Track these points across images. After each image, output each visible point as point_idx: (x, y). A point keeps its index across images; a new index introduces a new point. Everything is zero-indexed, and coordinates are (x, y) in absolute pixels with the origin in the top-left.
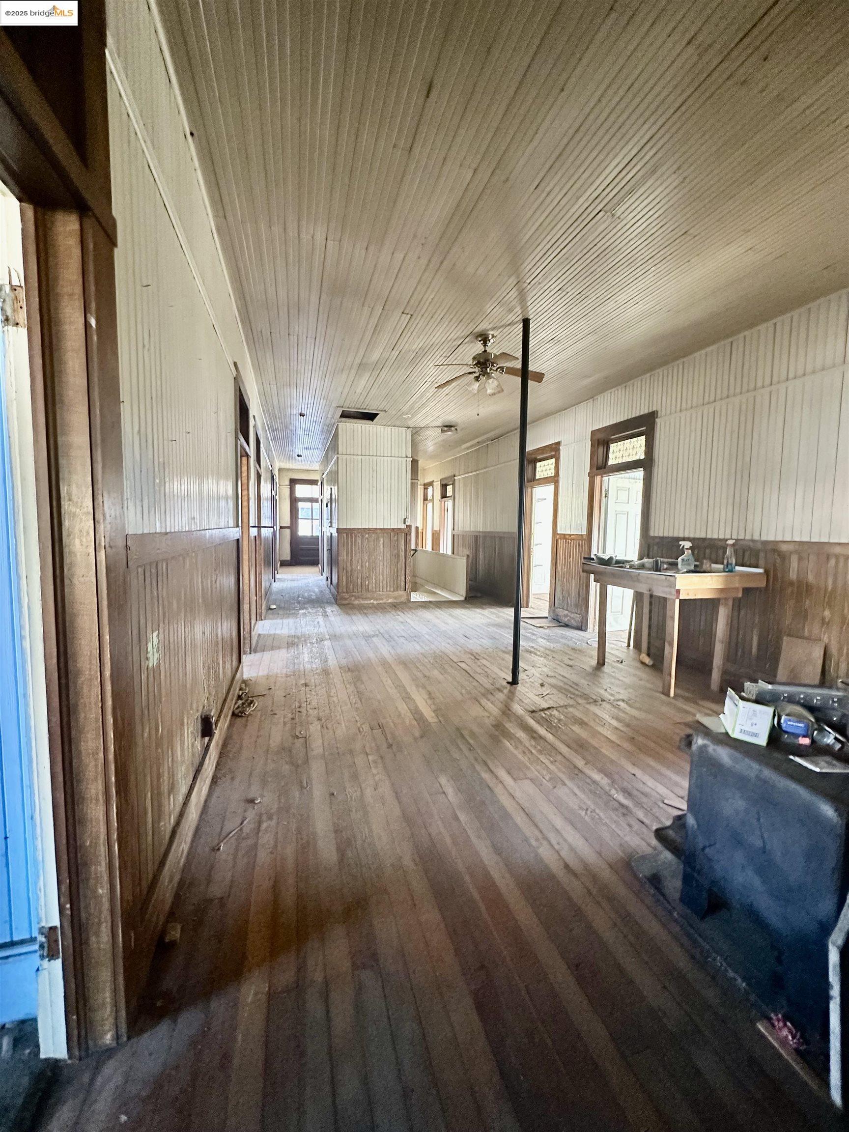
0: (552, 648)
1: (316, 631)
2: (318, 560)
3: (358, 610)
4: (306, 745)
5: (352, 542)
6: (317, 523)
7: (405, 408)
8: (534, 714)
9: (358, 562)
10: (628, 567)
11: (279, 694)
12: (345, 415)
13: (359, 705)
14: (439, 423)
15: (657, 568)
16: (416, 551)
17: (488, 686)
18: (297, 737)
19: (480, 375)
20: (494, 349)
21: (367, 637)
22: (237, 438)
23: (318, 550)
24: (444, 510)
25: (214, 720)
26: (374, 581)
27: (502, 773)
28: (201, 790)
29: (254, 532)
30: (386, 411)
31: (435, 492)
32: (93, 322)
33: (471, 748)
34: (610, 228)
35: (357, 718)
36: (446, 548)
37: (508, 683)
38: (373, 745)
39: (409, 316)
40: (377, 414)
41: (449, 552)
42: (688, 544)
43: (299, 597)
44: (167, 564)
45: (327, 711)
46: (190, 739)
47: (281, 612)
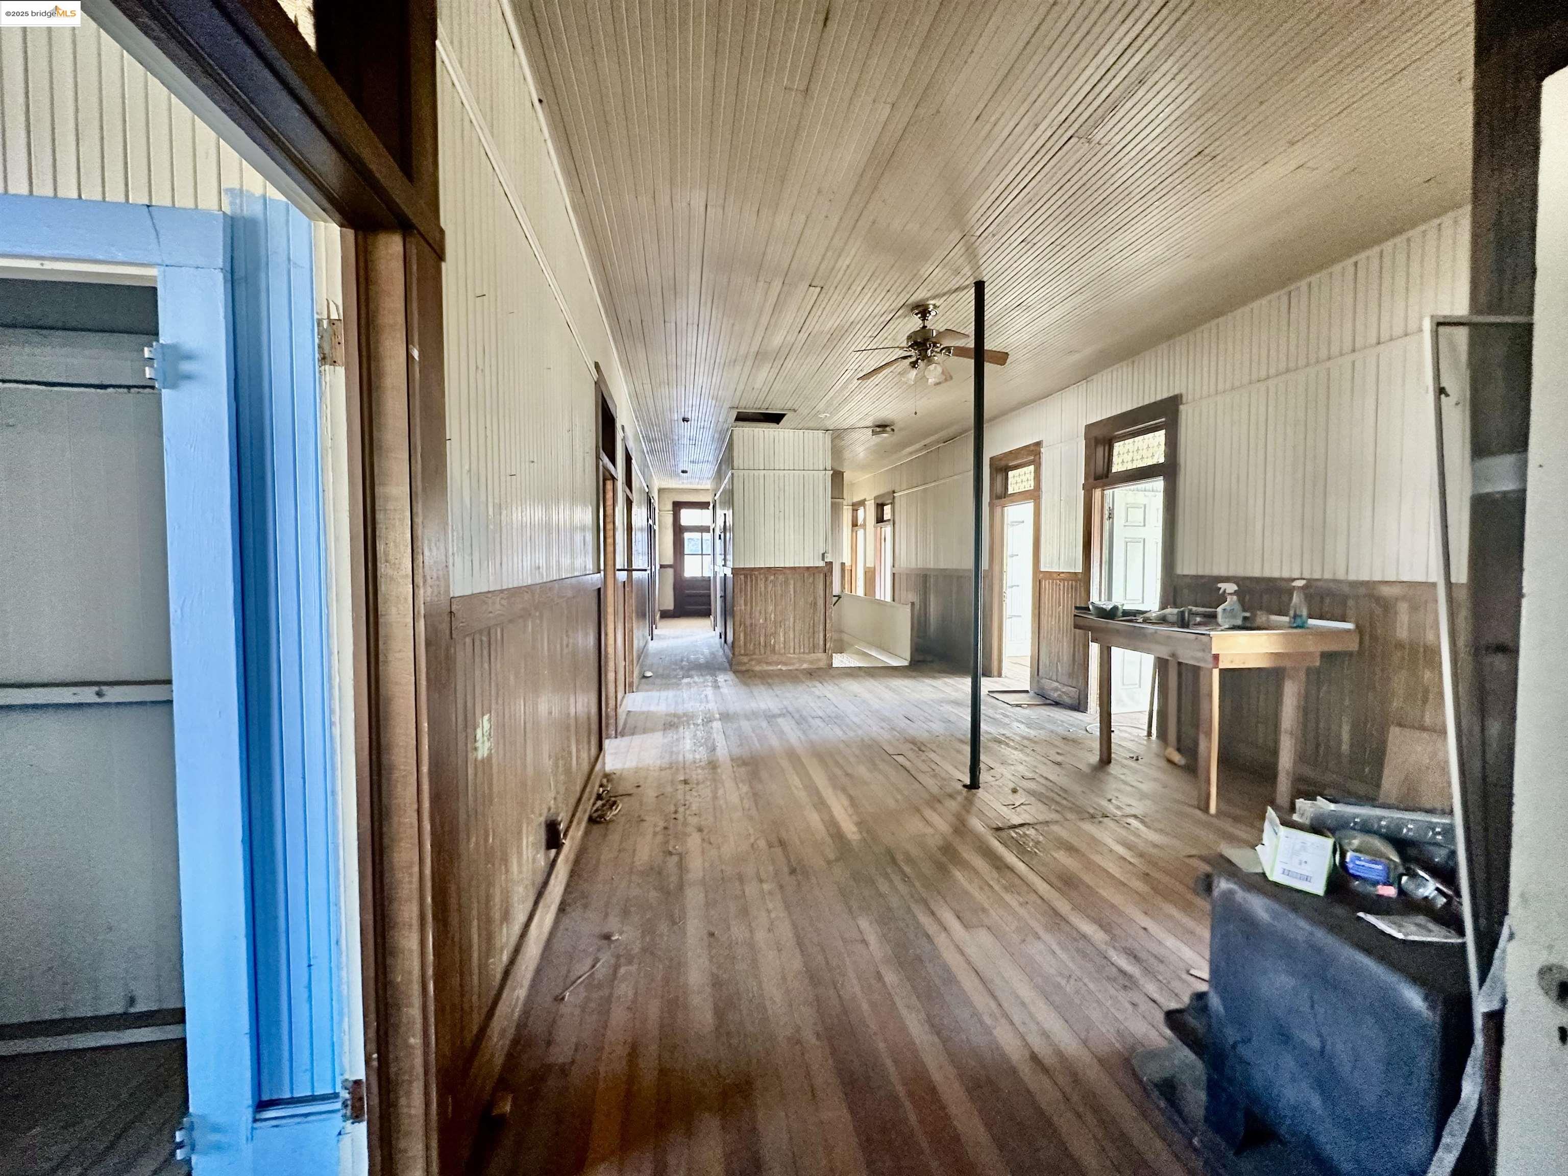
0: (1032, 737)
1: (702, 707)
2: (710, 610)
3: (759, 677)
4: (682, 867)
5: (752, 587)
6: (708, 559)
7: (821, 406)
8: (999, 833)
9: (760, 613)
10: (1141, 620)
11: (650, 794)
12: (742, 418)
13: (754, 812)
14: (869, 422)
15: (1183, 623)
16: (839, 597)
17: (935, 790)
18: (670, 853)
19: (918, 359)
20: (936, 323)
21: (770, 717)
22: (598, 458)
23: (710, 596)
24: (881, 540)
25: (562, 827)
26: (782, 639)
27: (948, 917)
28: (542, 920)
29: (622, 576)
30: (795, 411)
31: (868, 514)
32: (416, 354)
33: (905, 878)
34: (1089, 156)
35: (751, 831)
36: (884, 592)
37: (965, 786)
38: (771, 868)
39: (818, 289)
40: (783, 415)
41: (888, 599)
42: (1231, 588)
43: (682, 661)
44: (502, 631)
45: (711, 819)
46: (530, 851)
47: (658, 681)
